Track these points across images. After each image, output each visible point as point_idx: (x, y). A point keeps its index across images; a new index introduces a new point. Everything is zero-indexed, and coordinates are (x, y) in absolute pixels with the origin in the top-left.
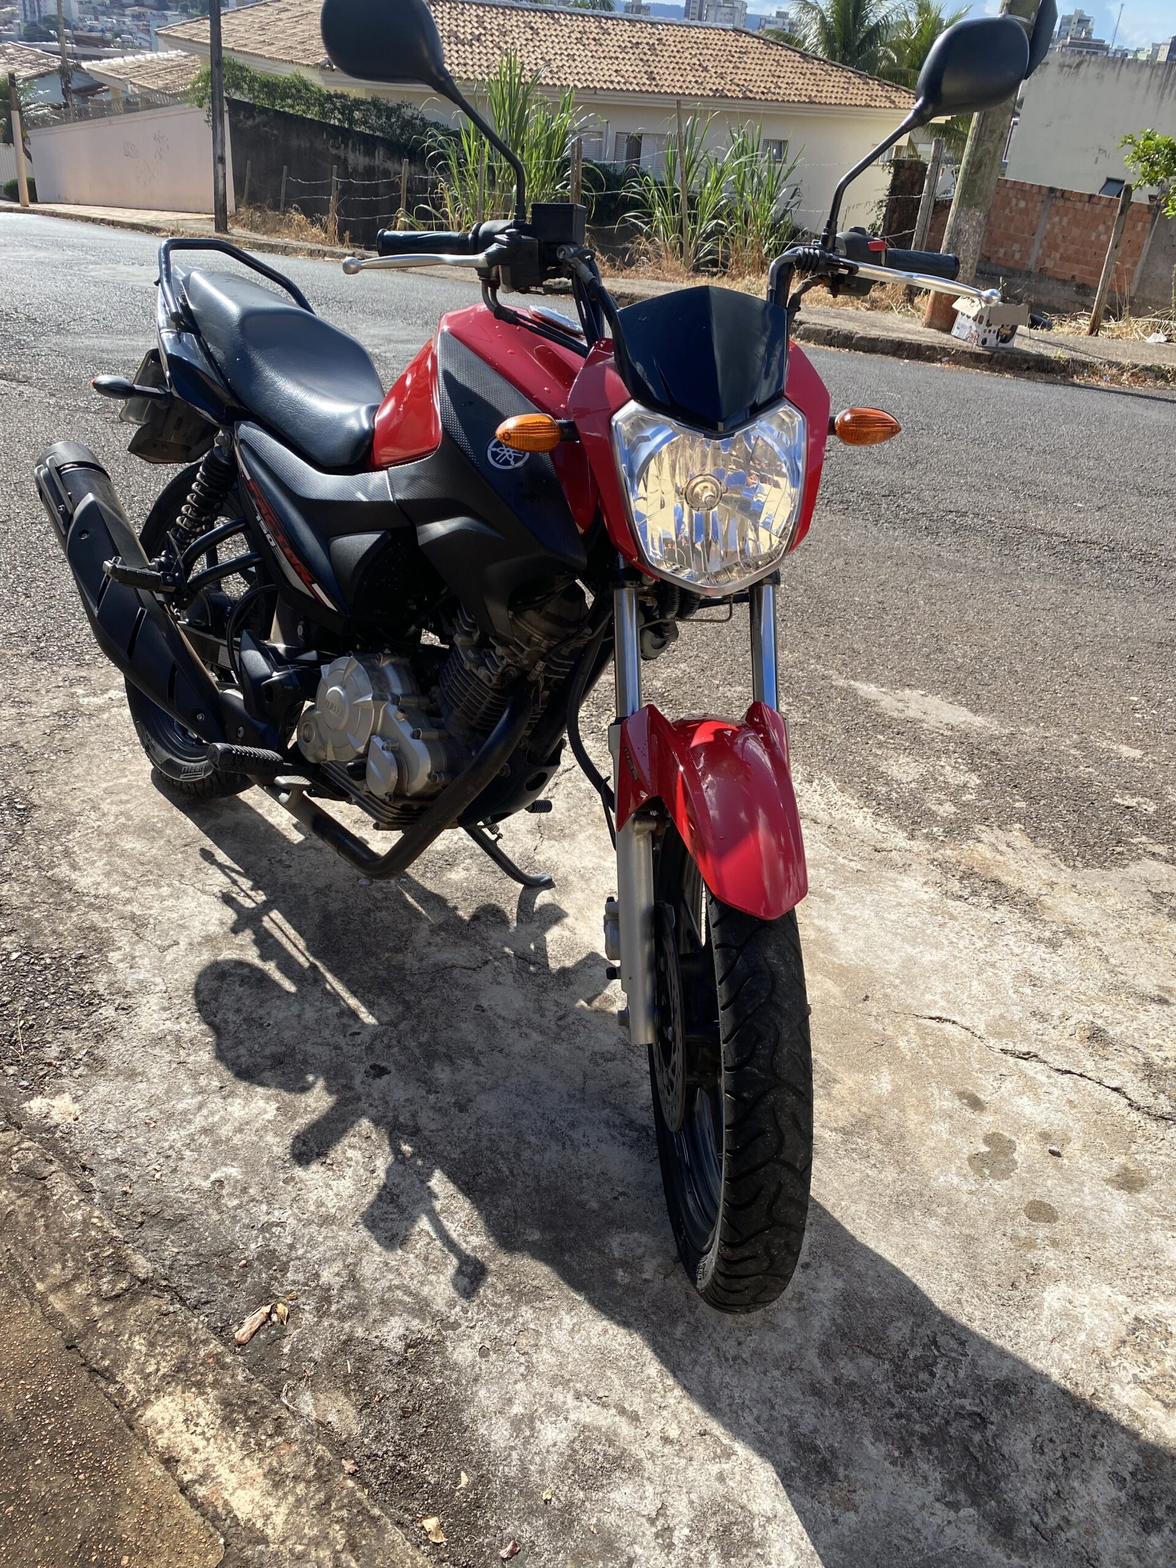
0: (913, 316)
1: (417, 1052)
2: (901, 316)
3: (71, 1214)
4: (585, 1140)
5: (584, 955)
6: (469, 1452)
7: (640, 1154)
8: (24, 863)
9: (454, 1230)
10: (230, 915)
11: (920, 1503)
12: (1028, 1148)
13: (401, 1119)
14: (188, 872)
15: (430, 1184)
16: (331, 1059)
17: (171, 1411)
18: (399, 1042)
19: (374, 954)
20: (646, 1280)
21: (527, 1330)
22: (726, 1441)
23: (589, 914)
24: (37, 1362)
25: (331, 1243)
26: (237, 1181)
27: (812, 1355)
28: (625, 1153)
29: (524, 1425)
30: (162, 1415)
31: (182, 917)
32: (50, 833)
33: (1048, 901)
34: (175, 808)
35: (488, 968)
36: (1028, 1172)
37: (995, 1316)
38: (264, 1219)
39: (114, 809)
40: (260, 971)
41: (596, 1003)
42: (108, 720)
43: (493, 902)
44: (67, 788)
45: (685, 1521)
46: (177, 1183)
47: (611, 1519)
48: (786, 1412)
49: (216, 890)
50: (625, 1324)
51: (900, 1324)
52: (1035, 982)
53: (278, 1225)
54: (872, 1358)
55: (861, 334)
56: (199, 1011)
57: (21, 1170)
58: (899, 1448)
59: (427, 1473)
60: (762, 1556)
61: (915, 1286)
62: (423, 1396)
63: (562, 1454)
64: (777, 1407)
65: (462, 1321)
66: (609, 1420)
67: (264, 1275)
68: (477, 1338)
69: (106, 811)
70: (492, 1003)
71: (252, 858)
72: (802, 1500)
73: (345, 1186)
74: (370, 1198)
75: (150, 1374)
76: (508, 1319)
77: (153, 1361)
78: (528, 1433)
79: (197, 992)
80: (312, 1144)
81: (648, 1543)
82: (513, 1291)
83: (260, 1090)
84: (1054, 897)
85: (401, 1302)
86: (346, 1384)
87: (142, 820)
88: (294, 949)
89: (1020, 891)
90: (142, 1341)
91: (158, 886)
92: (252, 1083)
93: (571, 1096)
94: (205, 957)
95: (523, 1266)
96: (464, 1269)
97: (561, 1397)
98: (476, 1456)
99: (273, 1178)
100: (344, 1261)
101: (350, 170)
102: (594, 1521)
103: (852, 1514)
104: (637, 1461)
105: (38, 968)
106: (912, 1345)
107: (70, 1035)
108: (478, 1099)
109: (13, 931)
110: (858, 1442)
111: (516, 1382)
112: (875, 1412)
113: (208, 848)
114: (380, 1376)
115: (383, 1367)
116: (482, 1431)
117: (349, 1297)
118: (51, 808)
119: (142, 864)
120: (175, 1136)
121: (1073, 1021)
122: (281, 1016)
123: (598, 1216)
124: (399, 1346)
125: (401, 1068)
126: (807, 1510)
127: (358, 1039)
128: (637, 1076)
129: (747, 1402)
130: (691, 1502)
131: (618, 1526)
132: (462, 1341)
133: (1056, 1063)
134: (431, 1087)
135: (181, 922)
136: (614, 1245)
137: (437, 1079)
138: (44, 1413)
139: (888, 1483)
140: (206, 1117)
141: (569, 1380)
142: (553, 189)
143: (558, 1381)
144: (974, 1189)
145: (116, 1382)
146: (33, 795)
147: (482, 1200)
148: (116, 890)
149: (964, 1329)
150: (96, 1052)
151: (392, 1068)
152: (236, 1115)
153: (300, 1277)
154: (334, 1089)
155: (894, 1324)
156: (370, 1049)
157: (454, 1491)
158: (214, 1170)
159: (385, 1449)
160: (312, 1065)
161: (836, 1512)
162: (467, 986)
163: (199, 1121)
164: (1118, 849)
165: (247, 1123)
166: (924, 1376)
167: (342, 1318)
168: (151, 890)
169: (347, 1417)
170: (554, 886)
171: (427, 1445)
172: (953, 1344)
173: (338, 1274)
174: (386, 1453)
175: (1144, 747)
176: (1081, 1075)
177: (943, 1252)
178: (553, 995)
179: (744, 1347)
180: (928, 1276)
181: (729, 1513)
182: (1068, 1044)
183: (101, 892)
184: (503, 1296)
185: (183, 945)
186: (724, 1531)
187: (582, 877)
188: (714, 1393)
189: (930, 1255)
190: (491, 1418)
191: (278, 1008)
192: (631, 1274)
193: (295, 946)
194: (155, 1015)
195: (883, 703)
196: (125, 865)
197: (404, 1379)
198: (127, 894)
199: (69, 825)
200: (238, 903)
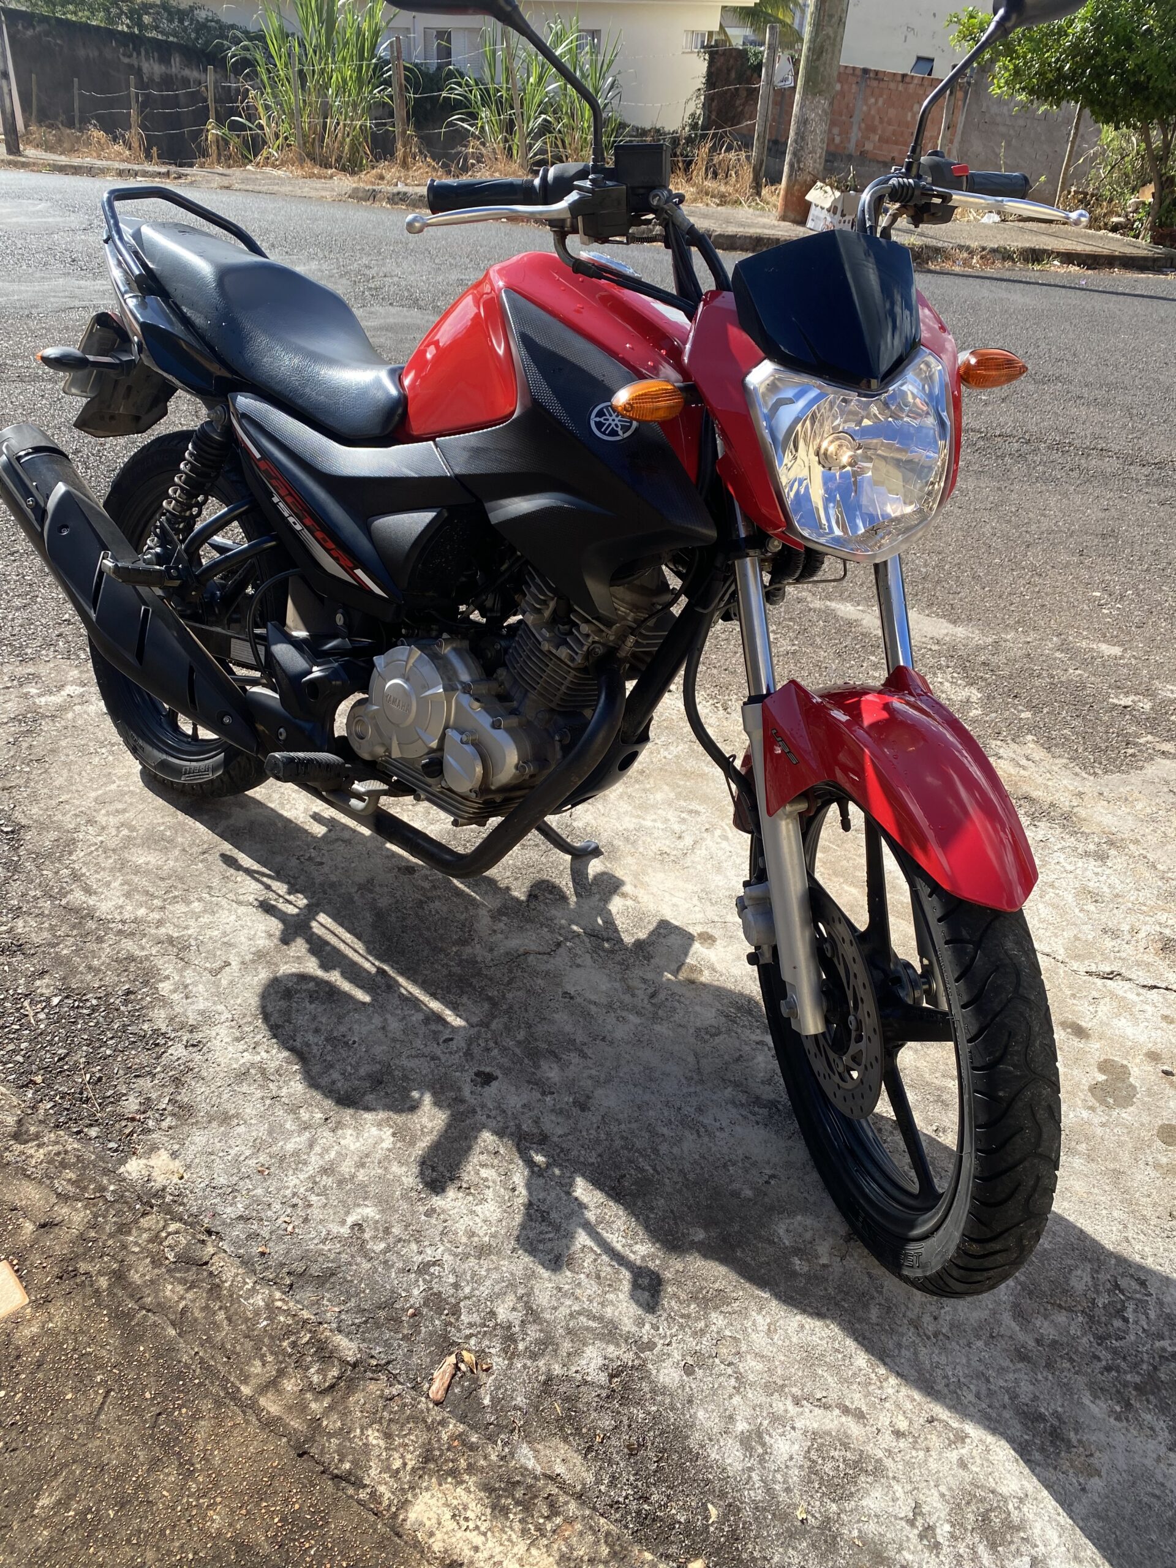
0: (763, 209)
1: (518, 1051)
2: (751, 210)
3: (251, 1301)
4: (718, 1124)
5: (655, 924)
6: (708, 1482)
7: (777, 1132)
8: (32, 893)
9: (617, 1241)
10: (275, 925)
11: (1155, 1456)
12: (1141, 1070)
13: (524, 1127)
14: (216, 882)
15: (576, 1194)
16: (432, 1071)
17: (435, 1509)
18: (496, 1043)
19: (441, 950)
20: (824, 1266)
21: (724, 1338)
22: (955, 1425)
23: (646, 879)
24: (272, 1478)
25: (495, 1275)
26: (377, 1222)
27: (1007, 1318)
28: (762, 1133)
29: (752, 1441)
30: (427, 1515)
31: (225, 934)
32: (50, 855)
33: (1082, 813)
34: (179, 813)
35: (561, 950)
36: (1149, 1096)
37: (1165, 1250)
38: (418, 1259)
39: (113, 821)
40: (328, 983)
41: (682, 976)
42: (74, 720)
43: (545, 877)
44: (54, 803)
45: (942, 1516)
46: (313, 1234)
47: (871, 1528)
48: (1002, 1383)
49: (251, 899)
50: (819, 1315)
51: (1079, 1272)
52: (1096, 898)
53: (434, 1264)
54: (1064, 1312)
55: (719, 231)
56: (275, 1036)
57: (179, 1258)
58: (1118, 1402)
59: (674, 1511)
60: (1025, 1540)
61: (1081, 1231)
62: (643, 1429)
63: (801, 1467)
64: (991, 1380)
65: (656, 1340)
66: (836, 1422)
67: (437, 1322)
68: (677, 1356)
69: (104, 823)
70: (579, 988)
71: (279, 859)
72: (1047, 1475)
73: (490, 1209)
74: (518, 1219)
75: (397, 1471)
76: (701, 1330)
77: (396, 1455)
78: (760, 1451)
79: (266, 1018)
80: (441, 1169)
81: (915, 1547)
82: (697, 1298)
83: (368, 1116)
84: (1086, 807)
85: (587, 1329)
86: (562, 1429)
87: (147, 829)
88: (355, 954)
89: (1052, 805)
90: (377, 1434)
91: (188, 903)
92: (357, 1108)
93: (689, 1079)
94: (263, 975)
95: (698, 1269)
96: (640, 1282)
97: (780, 1404)
98: (717, 1483)
99: (413, 1213)
100: (515, 1293)
101: (145, 80)
102: (855, 1533)
103: (1096, 1480)
104: (877, 1461)
105: (85, 1011)
106: (1097, 1292)
107: (145, 1083)
108: (596, 1094)
109: (44, 973)
110: (1078, 1403)
111: (731, 1397)
112: (1085, 1368)
113: (228, 853)
114: (594, 1415)
115: (594, 1404)
116: (713, 1456)
117: (533, 1332)
118: (43, 827)
119: (162, 879)
120: (294, 1181)
121: (1142, 934)
122: (365, 1030)
123: (755, 1204)
124: (603, 1378)
125: (507, 1072)
126: (1054, 1483)
127: (453, 1045)
128: (747, 1048)
129: (962, 1380)
130: (943, 1495)
131: (880, 1534)
132: (664, 1361)
133: (1141, 979)
134: (545, 1088)
135: (225, 940)
136: (781, 1232)
137: (548, 1079)
138: (301, 1536)
139: (1119, 1439)
140: (321, 1155)
141: (784, 1386)
142: (371, 92)
143: (773, 1388)
144: (1104, 1121)
145: (365, 1486)
146: (18, 815)
147: (635, 1204)
148: (142, 912)
149: (1141, 1267)
150: (179, 1098)
151: (498, 1073)
152: (352, 1148)
153: (476, 1318)
154: (445, 1104)
155: (1074, 1273)
156: (468, 1054)
157: (708, 1526)
158: (348, 1213)
159: (624, 1494)
160: (414, 1080)
161: (1081, 1480)
162: (547, 973)
163: (315, 1161)
164: (1130, 751)
165: (367, 1156)
166: (1118, 1323)
167: (534, 1357)
168: (180, 908)
169: (575, 1465)
170: (602, 853)
171: (664, 1481)
172: (1135, 1286)
173: (514, 1309)
174: (626, 1498)
175: (1121, 644)
176: (1167, 989)
177: (1096, 1191)
178: (637, 972)
179: (941, 1321)
180: (1090, 1218)
181: (982, 1500)
182: (1145, 957)
183: (126, 916)
184: (689, 1306)
185: (235, 964)
186: (983, 1520)
187: (627, 839)
188: (928, 1375)
189: (1085, 1195)
190: (718, 1441)
191: (358, 1022)
192: (808, 1260)
193: (356, 951)
194: (230, 1048)
195: (864, 622)
196: (142, 882)
197: (618, 1413)
198: (156, 916)
199: (68, 845)
200: (280, 910)
